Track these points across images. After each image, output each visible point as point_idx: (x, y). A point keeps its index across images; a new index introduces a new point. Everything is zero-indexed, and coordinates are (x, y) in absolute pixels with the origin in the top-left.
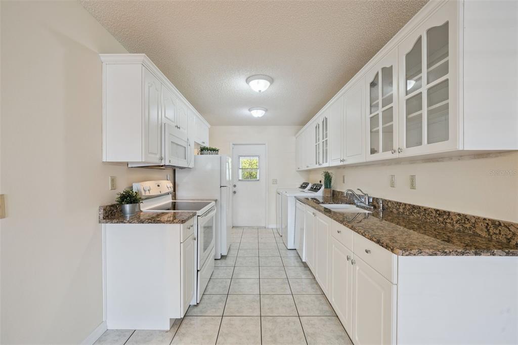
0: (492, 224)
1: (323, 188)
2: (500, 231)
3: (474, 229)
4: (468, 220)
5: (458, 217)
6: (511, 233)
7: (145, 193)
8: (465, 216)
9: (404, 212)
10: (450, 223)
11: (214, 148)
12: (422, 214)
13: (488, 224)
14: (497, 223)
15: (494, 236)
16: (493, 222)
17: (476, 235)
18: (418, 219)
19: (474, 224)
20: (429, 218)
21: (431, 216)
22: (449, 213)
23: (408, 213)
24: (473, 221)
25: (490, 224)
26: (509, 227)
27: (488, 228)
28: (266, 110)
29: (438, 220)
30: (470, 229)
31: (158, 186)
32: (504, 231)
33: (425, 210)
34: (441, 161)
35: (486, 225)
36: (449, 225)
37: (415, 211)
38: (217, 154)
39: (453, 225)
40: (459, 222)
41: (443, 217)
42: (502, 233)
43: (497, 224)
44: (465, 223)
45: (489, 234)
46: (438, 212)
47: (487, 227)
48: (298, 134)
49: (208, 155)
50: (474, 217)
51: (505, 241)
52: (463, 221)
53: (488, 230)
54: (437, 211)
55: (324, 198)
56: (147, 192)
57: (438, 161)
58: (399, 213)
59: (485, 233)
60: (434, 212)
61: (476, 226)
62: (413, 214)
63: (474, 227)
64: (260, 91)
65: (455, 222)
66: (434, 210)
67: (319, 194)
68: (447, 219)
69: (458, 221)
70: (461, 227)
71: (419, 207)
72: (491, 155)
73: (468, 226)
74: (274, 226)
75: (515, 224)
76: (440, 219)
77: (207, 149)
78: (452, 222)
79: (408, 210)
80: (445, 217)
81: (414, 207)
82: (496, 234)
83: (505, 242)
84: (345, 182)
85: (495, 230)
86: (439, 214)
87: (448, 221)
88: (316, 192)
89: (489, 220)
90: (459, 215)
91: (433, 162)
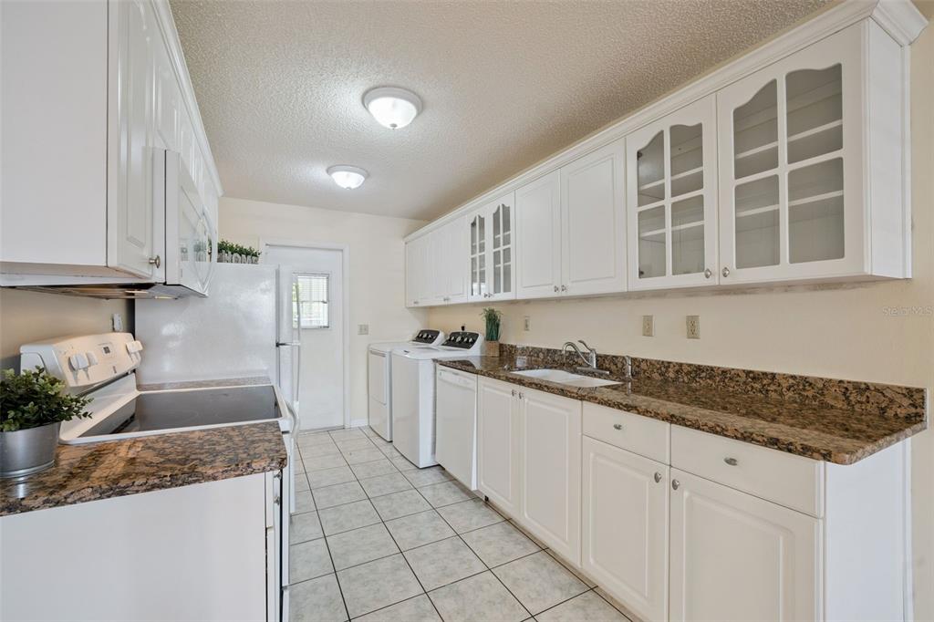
0: (855, 389)
1: (480, 340)
2: (868, 397)
3: (822, 398)
4: (811, 384)
5: (791, 381)
6: (887, 399)
7: (76, 379)
8: (805, 379)
9: (677, 378)
10: (775, 391)
11: (246, 247)
12: (718, 379)
13: (846, 389)
14: (863, 386)
15: (857, 408)
16: (856, 386)
17: (824, 405)
18: (709, 387)
19: (822, 390)
20: (732, 385)
21: (737, 381)
22: (774, 375)
23: (686, 380)
24: (820, 386)
25: (850, 388)
26: (884, 392)
27: (848, 395)
28: (367, 176)
29: (752, 387)
30: (814, 398)
31: (107, 350)
32: (875, 397)
33: (723, 372)
34: (750, 293)
35: (843, 390)
36: (773, 395)
37: (704, 374)
38: (256, 262)
39: (781, 394)
40: (792, 389)
41: (761, 382)
42: (871, 400)
43: (862, 389)
44: (804, 390)
45: (848, 404)
46: (751, 375)
47: (844, 394)
48: (410, 238)
49: (234, 264)
50: (822, 379)
51: (876, 412)
52: (801, 387)
53: (847, 398)
54: (748, 373)
55: (484, 359)
56: (81, 374)
57: (745, 293)
58: (666, 381)
59: (841, 402)
60: (744, 375)
61: (826, 392)
62: (698, 379)
63: (822, 394)
64: (394, 126)
65: (784, 389)
66: (744, 371)
67: (474, 353)
68: (769, 385)
69: (790, 387)
70: (797, 396)
71: (712, 369)
72: (844, 286)
73: (810, 394)
74: (363, 423)
75: (893, 386)
76: (755, 385)
77: (233, 250)
78: (777, 388)
79: (687, 374)
80: (765, 382)
81: (699, 369)
82: (862, 403)
83: (878, 413)
84: (530, 328)
85: (859, 396)
86: (753, 378)
87: (772, 387)
88: (469, 348)
89: (849, 382)
90: (793, 377)
91: (735, 294)
